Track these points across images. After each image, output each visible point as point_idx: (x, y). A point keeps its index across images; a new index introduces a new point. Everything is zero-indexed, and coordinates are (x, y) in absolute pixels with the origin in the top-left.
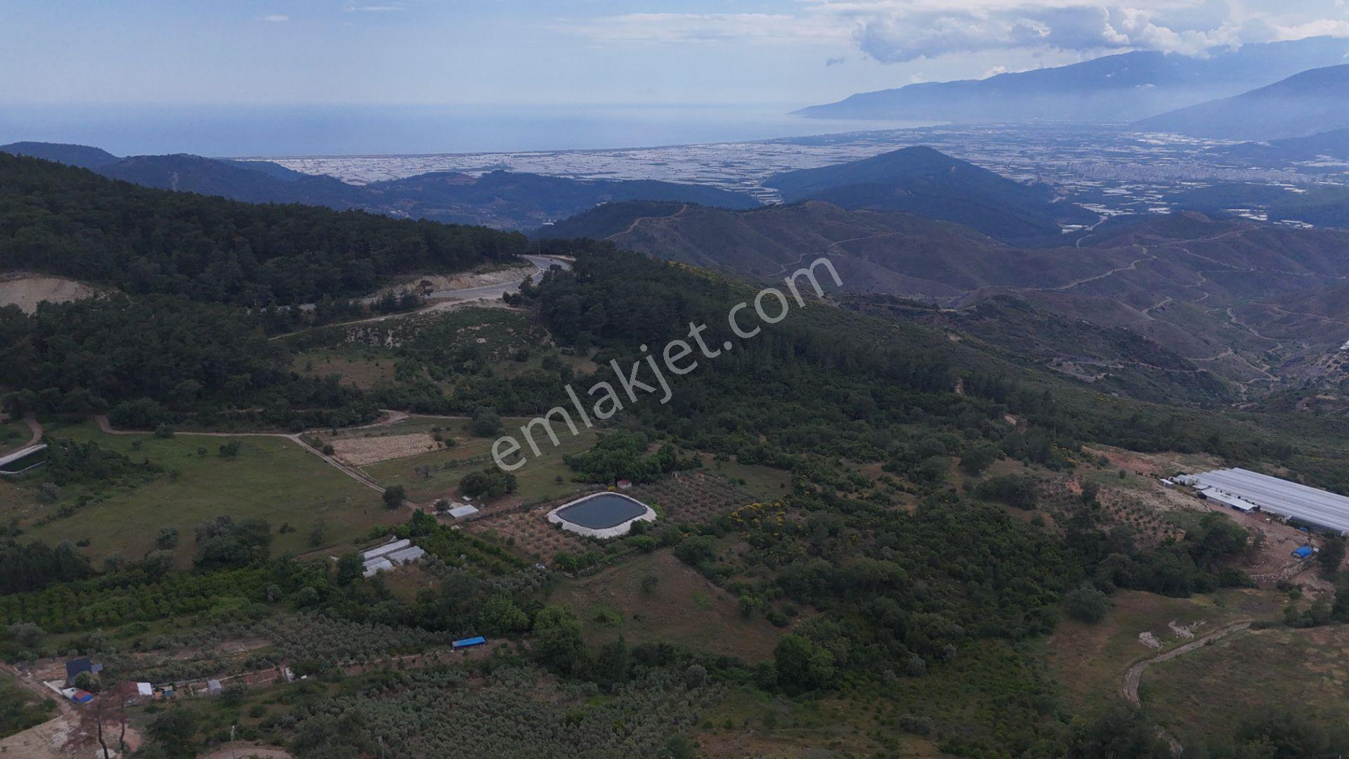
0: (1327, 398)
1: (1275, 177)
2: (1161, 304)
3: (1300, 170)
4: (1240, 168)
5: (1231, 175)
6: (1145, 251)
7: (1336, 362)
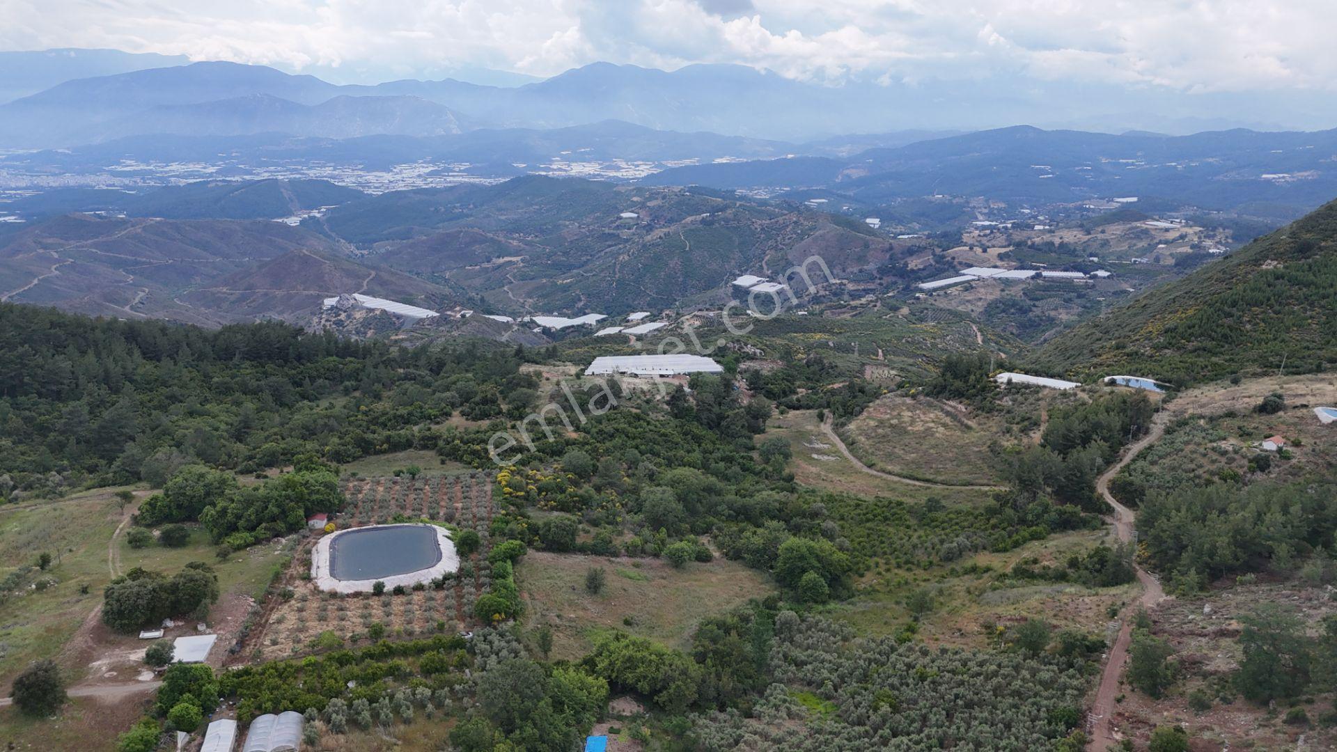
0: (401, 337)
1: (100, 181)
2: (137, 300)
3: (115, 174)
4: (54, 175)
5: (53, 182)
6: (56, 255)
7: (327, 321)
